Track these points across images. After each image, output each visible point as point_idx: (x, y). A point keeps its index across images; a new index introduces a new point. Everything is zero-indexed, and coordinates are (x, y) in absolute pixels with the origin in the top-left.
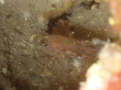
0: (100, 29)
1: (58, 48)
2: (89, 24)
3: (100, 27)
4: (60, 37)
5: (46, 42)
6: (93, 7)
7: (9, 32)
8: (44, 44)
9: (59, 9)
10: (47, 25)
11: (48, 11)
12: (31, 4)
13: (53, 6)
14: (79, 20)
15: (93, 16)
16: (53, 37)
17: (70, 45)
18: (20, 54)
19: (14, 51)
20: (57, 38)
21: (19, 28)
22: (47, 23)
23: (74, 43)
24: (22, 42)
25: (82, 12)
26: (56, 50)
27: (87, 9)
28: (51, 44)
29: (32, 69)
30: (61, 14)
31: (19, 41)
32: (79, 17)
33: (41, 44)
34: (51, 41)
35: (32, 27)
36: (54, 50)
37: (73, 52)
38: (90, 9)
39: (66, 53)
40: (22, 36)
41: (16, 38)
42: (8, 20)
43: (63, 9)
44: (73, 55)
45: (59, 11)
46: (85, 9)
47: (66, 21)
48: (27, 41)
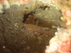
0: (50, 20)
1: (31, 31)
2: (45, 18)
3: (50, 19)
4: (32, 25)
5: (25, 27)
6: (46, 9)
7: (4, 21)
8: (24, 29)
9: (29, 10)
10: (23, 18)
11: (24, 11)
12: (15, 7)
13: (27, 8)
14: (39, 15)
15: (47, 14)
16: (28, 25)
17: (37, 29)
18: (10, 33)
19: (6, 31)
20: (30, 26)
21: (9, 19)
22: (23, 17)
23: (39, 28)
24: (11, 26)
25: (40, 11)
26: (30, 32)
27: (43, 10)
28: (27, 29)
29: (16, 40)
30: (30, 12)
31: (9, 26)
32: (39, 14)
33: (22, 29)
34: (28, 27)
35: (16, 19)
36: (29, 32)
37: (38, 33)
38: (45, 10)
39: (35, 33)
40: (10, 23)
41: (7, 25)
42: (3, 15)
43: (31, 10)
44: (38, 34)
45: (29, 11)
46: (42, 10)
47: (33, 16)
48: (13, 26)
